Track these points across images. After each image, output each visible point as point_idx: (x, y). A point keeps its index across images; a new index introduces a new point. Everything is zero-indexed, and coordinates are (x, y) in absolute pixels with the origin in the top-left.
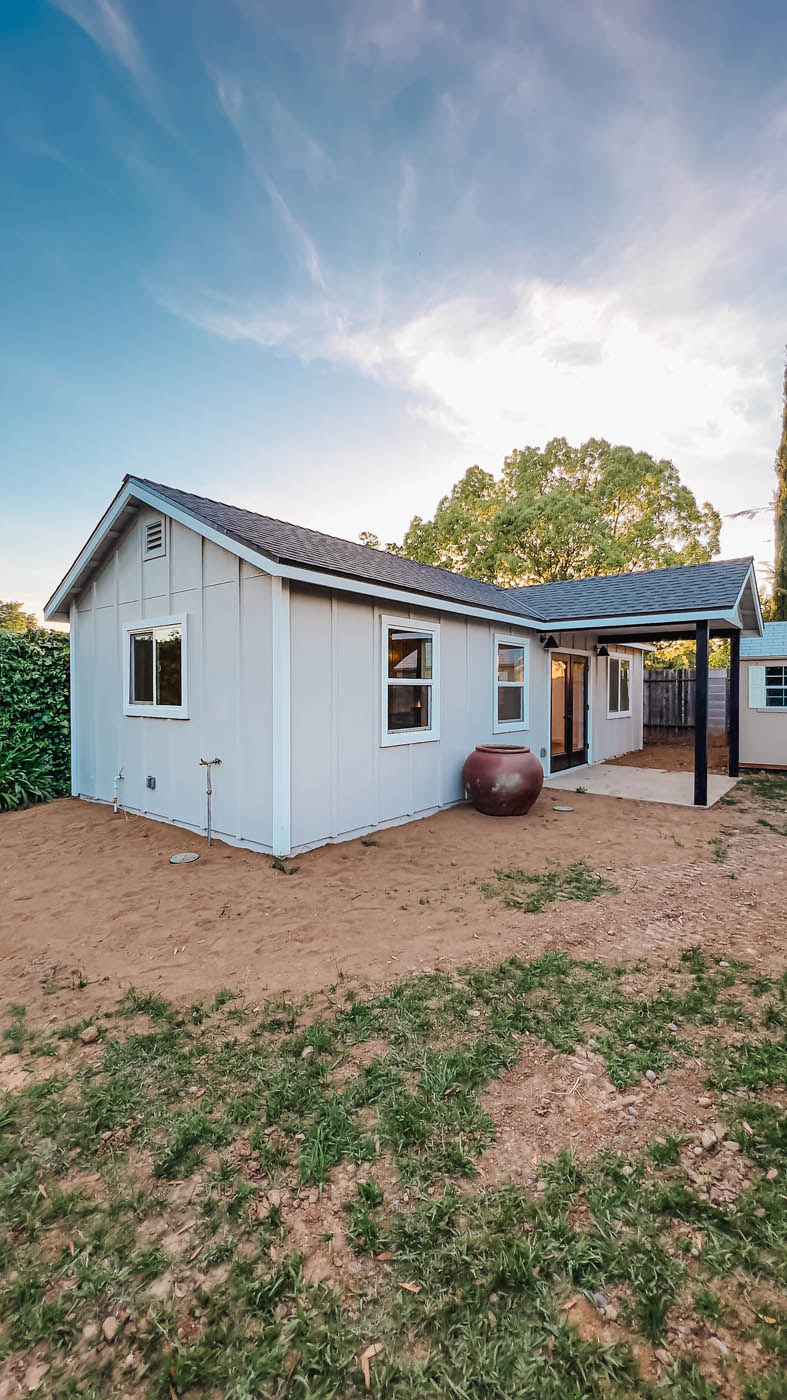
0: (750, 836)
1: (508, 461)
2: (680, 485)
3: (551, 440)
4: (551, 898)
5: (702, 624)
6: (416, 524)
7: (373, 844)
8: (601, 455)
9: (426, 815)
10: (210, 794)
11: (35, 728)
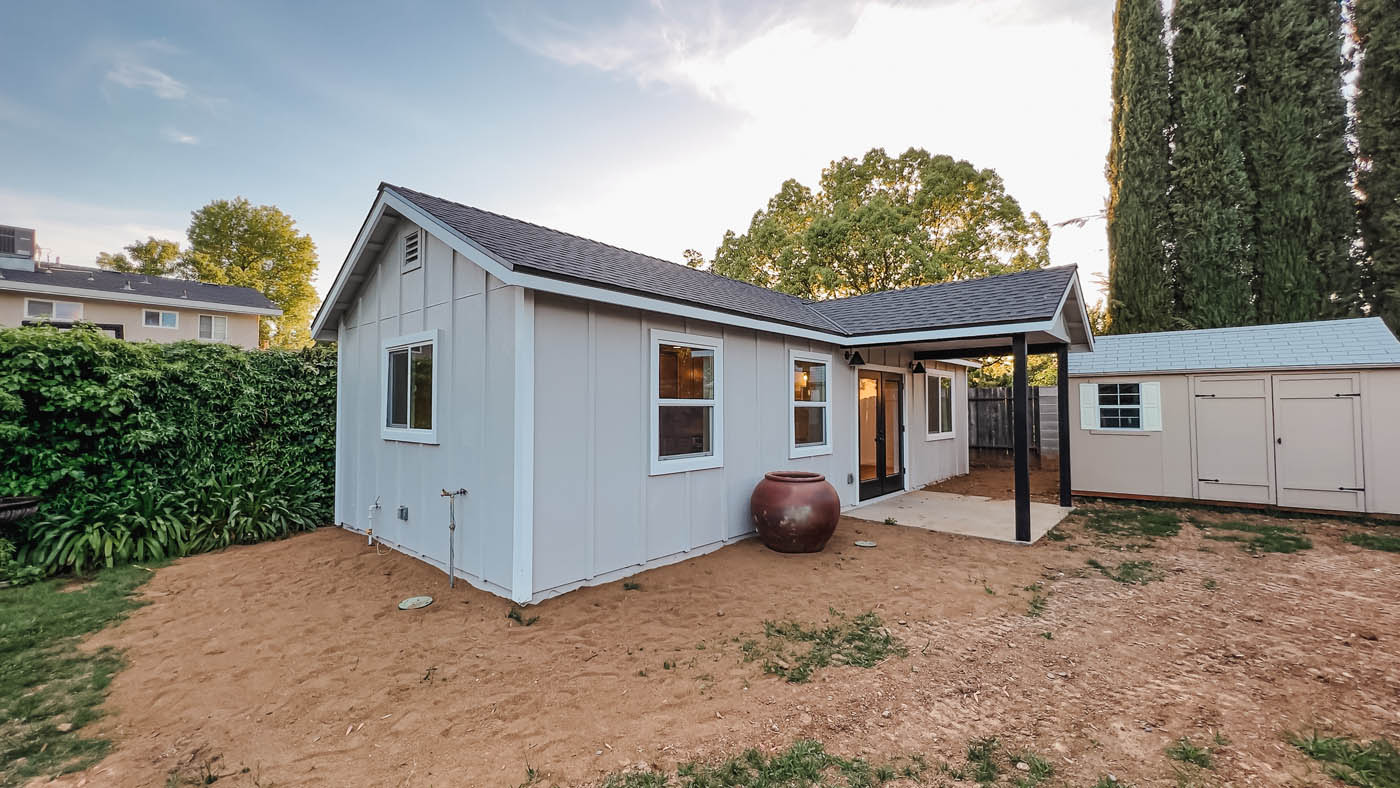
0: (1077, 581)
1: (826, 173)
2: (1005, 194)
3: (869, 150)
4: (823, 663)
5: (1019, 337)
6: (729, 238)
7: (636, 587)
8: (920, 164)
9: (707, 551)
10: (453, 529)
11: (306, 452)
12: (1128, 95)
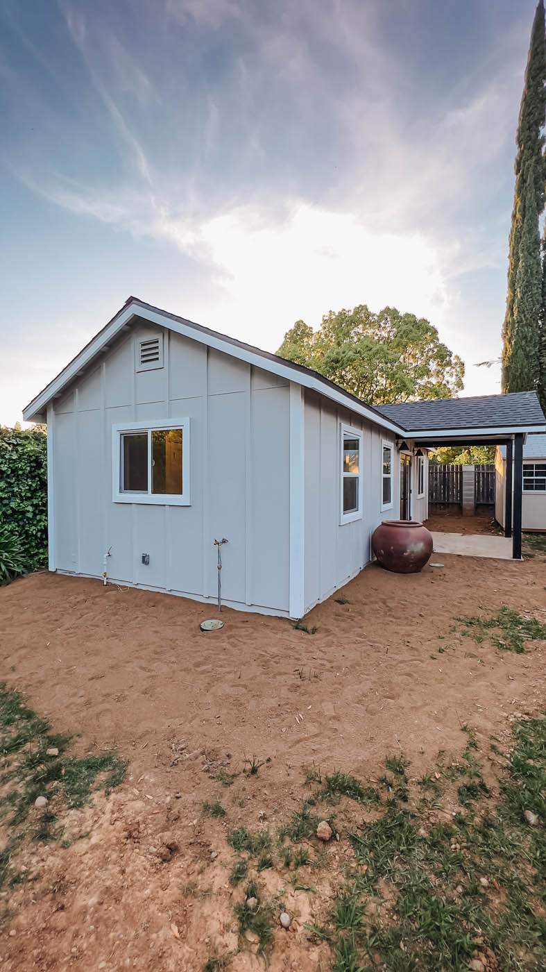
2: (440, 342)
3: (357, 306)
4: (521, 640)
7: (346, 602)
8: (393, 318)
10: (220, 568)
12: (520, 288)
